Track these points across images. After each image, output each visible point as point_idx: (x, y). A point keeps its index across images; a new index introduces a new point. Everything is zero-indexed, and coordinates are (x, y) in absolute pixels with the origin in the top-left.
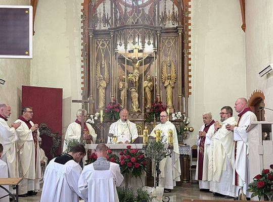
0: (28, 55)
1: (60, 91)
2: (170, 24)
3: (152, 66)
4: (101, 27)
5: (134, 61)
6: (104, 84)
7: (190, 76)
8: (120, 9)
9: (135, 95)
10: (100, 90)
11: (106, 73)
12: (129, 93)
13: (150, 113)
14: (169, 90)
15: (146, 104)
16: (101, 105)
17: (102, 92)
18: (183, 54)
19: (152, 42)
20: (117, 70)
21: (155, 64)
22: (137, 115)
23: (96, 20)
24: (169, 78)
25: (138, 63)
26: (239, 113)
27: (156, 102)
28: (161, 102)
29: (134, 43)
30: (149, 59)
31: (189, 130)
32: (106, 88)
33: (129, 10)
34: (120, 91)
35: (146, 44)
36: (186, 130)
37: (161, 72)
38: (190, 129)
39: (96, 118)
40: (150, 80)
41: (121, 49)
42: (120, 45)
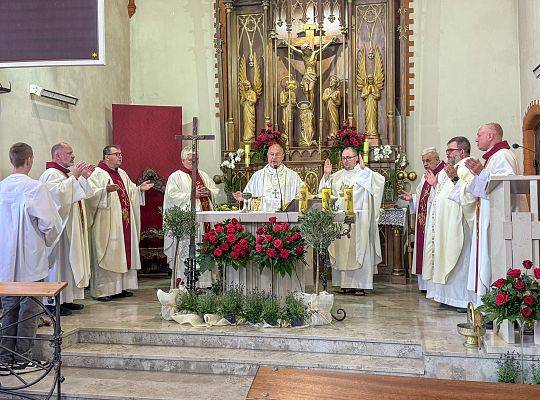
0: (97, 58)
1: (177, 111)
3: (341, 61)
5: (307, 52)
6: (252, 96)
7: (413, 76)
9: (307, 116)
10: (246, 107)
13: (333, 149)
14: (370, 104)
15: (327, 131)
16: (249, 134)
17: (249, 112)
18: (397, 34)
19: (337, 15)
20: (277, 71)
21: (344, 54)
22: (310, 151)
24: (371, 82)
25: (312, 57)
26: (485, 152)
28: (354, 128)
29: (304, 20)
30: (335, 46)
31: (408, 177)
32: (256, 105)
34: (281, 108)
35: (326, 21)
36: (403, 178)
37: (355, 71)
38: (411, 176)
40: (336, 88)
41: (281, 31)
42: (280, 25)
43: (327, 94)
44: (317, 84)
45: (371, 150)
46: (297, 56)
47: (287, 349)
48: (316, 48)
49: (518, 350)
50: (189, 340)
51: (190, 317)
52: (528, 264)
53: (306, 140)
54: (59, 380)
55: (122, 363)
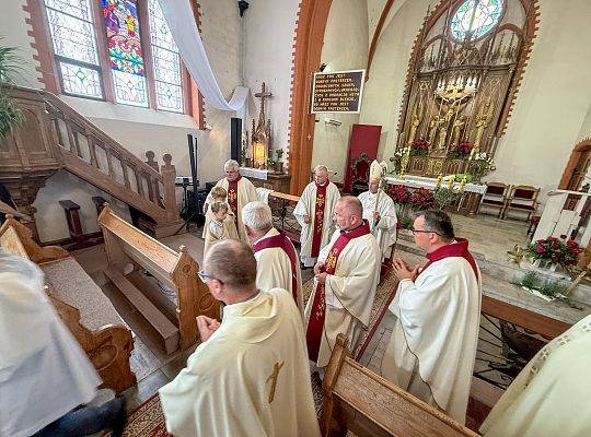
0: (356, 110)
1: (380, 128)
2: (501, 62)
3: (469, 106)
4: (425, 69)
5: (451, 102)
6: (417, 123)
7: (510, 116)
9: (444, 133)
10: (413, 128)
11: (420, 115)
12: (438, 132)
13: (454, 152)
14: (480, 130)
15: (452, 142)
16: (411, 141)
17: (414, 130)
19: (475, 80)
20: (432, 109)
21: (472, 104)
22: (441, 152)
23: (422, 63)
24: (484, 118)
25: (454, 103)
27: (463, 142)
28: (467, 143)
30: (468, 99)
31: (491, 169)
32: (418, 127)
33: (459, 47)
35: (467, 85)
36: (487, 169)
40: (463, 120)
41: (440, 90)
42: (441, 87)
43: (457, 123)
44: (453, 118)
45: (475, 154)
46: (445, 103)
48: (457, 99)
49: (541, 271)
52: (564, 237)
53: (440, 146)
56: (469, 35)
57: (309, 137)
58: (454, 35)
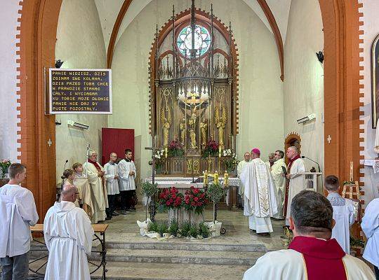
0: (109, 111)
1: (132, 131)
2: (222, 76)
3: (207, 110)
4: (166, 78)
6: (167, 125)
7: (238, 118)
8: (181, 63)
9: (193, 135)
10: (165, 131)
12: (188, 134)
13: (205, 151)
14: (221, 131)
15: (202, 142)
16: (166, 143)
17: (166, 132)
18: (232, 100)
19: (207, 90)
21: (209, 109)
23: (161, 72)
24: (221, 121)
25: (195, 108)
27: (210, 141)
28: (214, 141)
30: (205, 104)
32: (169, 129)
34: (180, 131)
35: (202, 93)
36: (234, 163)
37: (215, 116)
39: (162, 154)
40: (205, 123)
41: (181, 96)
42: (182, 93)
43: (202, 125)
44: (197, 120)
45: (222, 151)
46: (188, 108)
47: (204, 250)
48: (197, 104)
50: (158, 246)
51: (155, 235)
54: (105, 271)
55: (127, 259)
56: (193, 52)
57: (50, 143)
58: (182, 51)
